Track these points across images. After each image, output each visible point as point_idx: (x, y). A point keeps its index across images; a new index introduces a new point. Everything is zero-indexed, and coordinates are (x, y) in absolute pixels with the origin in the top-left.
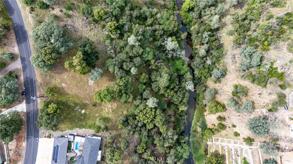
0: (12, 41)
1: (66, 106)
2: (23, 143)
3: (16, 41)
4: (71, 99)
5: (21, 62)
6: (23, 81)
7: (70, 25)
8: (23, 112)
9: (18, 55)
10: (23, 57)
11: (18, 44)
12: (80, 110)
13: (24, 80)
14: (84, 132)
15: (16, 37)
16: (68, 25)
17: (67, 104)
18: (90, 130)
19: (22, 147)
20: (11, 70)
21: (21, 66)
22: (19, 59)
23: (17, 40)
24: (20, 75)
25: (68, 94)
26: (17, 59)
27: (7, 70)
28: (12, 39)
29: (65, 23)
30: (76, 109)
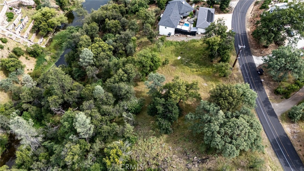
0: (300, 141)
1: (201, 62)
2: (249, 31)
3: (291, 141)
4: (195, 70)
5: (274, 110)
6: (265, 87)
7: (194, 163)
8: (256, 56)
9: (282, 121)
10: (273, 116)
11: (288, 137)
12: (183, 59)
13: (263, 88)
14: (178, 38)
15: (294, 149)
16: (198, 162)
17: (200, 65)
18: (171, 40)
19: (250, 28)
20: (286, 100)
21: (272, 105)
22: (278, 115)
23: (291, 143)
24: (271, 94)
25: (199, 75)
26: (282, 115)
27: (293, 100)
28: (301, 146)
29: (204, 165)
30: (188, 60)
